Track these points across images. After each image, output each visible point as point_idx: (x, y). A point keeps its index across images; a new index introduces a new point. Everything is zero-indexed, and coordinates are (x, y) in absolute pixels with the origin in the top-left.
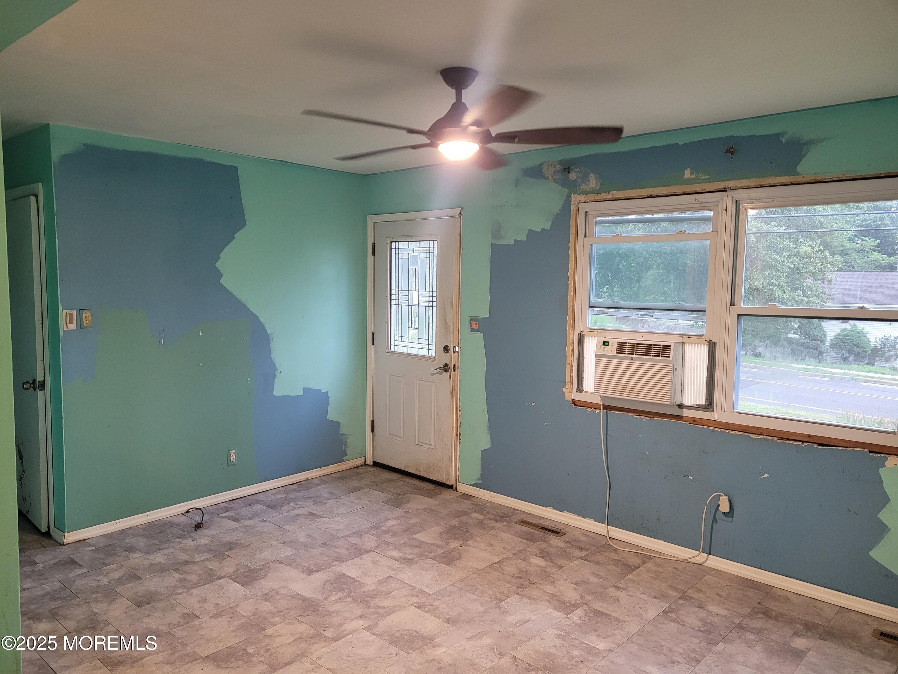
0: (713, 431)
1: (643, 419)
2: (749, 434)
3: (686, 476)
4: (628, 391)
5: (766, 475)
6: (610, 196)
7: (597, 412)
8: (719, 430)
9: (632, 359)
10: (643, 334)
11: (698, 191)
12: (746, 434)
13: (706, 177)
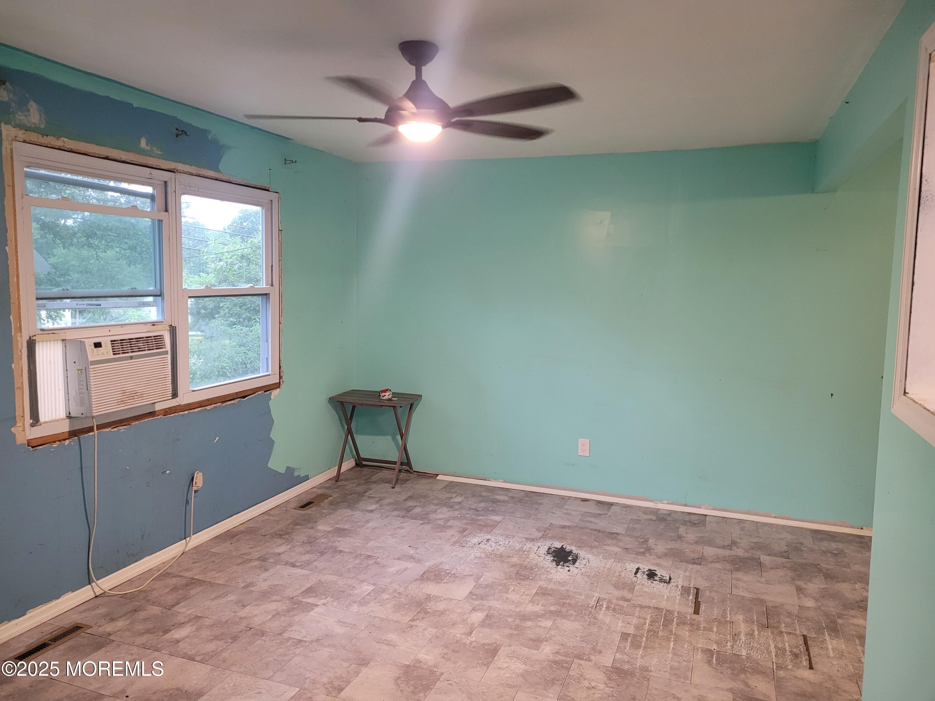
0: (183, 416)
1: (121, 429)
2: (206, 407)
3: (164, 472)
4: (132, 398)
5: (217, 438)
6: (59, 143)
7: (66, 444)
8: (186, 412)
9: (131, 358)
10: (110, 328)
11: (154, 166)
12: (204, 408)
13: (159, 153)
